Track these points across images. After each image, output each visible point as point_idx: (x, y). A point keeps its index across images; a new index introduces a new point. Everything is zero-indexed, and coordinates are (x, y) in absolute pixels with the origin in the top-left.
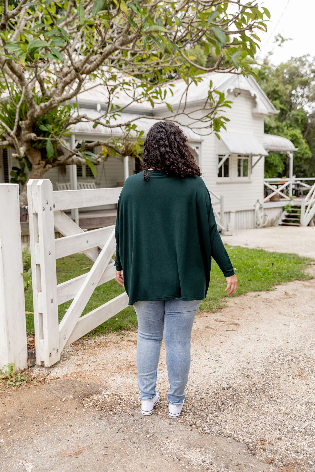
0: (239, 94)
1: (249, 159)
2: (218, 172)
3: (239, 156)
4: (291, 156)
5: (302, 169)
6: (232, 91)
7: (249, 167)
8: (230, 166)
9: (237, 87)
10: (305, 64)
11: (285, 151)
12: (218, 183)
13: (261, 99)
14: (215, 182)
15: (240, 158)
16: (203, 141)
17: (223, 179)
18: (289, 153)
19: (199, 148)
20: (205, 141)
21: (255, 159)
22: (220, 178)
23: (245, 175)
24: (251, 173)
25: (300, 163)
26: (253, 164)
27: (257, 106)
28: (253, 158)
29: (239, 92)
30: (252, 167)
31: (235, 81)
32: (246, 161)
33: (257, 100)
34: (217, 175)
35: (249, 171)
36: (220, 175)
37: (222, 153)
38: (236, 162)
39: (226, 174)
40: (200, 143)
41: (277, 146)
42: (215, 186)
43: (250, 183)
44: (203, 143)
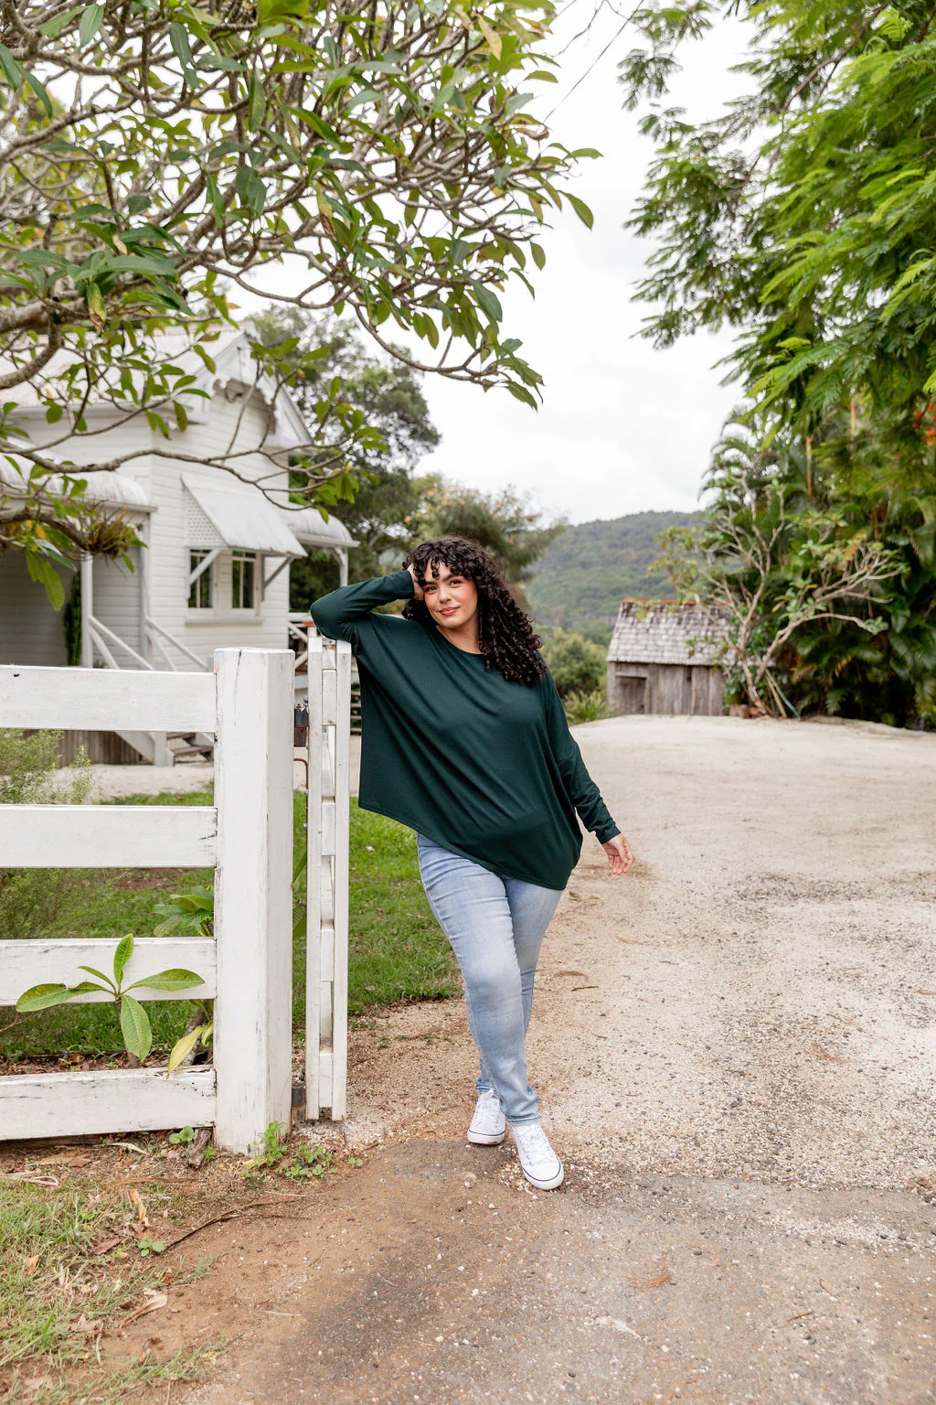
0: (240, 395)
1: (256, 562)
2: (188, 595)
3: (235, 554)
4: (344, 558)
5: (307, 589)
6: (223, 385)
7: (257, 582)
8: (214, 580)
9: (238, 378)
10: (305, 327)
11: (332, 549)
12: (189, 625)
13: (286, 414)
14: (181, 621)
15: (237, 559)
16: (155, 509)
17: (199, 613)
18: (339, 551)
19: (145, 528)
20: (161, 510)
21: (272, 564)
22: (192, 610)
23: (248, 604)
24: (263, 599)
25: (301, 572)
26: (267, 576)
27: (277, 431)
28: (268, 560)
29: (240, 390)
30: (265, 584)
31: (231, 359)
32: (249, 566)
33: (278, 414)
34: (186, 604)
35: (256, 595)
36: (192, 603)
37: (201, 543)
38: (230, 570)
39: (206, 604)
40: (148, 514)
41: (315, 534)
42: (183, 630)
43: (259, 624)
44: (154, 516)
